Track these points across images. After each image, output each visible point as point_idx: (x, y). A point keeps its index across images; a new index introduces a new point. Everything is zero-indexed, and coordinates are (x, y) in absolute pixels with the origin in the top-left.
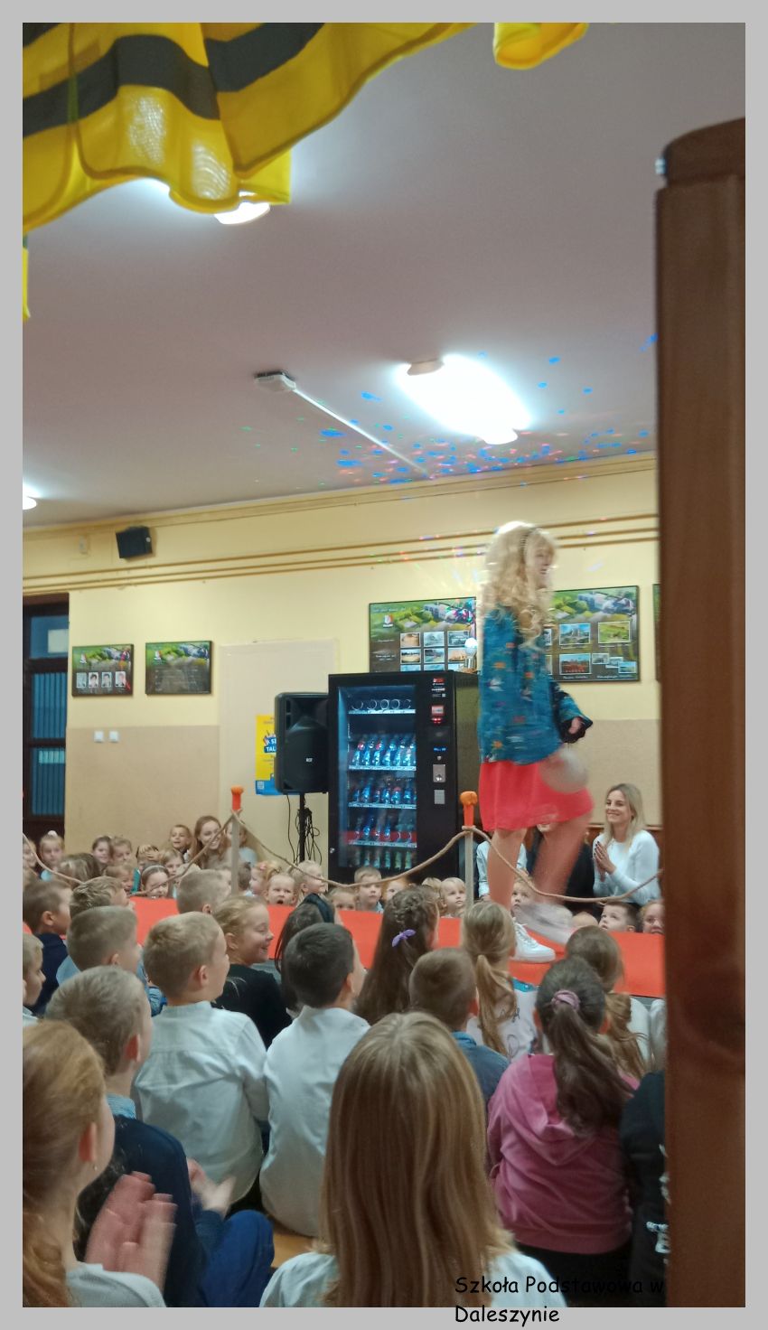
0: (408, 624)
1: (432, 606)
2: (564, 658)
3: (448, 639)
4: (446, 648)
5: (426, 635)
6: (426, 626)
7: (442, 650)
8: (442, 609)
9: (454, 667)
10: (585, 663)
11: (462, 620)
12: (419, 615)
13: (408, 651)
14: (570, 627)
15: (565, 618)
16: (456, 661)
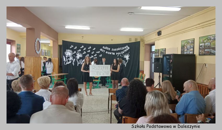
0: (186, 44)
1: (188, 40)
2: (206, 50)
3: (190, 47)
4: (190, 48)
5: (188, 46)
6: (188, 44)
8: (190, 41)
9: (191, 52)
10: (208, 51)
11: (192, 43)
12: (187, 42)
13: (186, 49)
14: (206, 44)
15: (206, 42)
16: (191, 51)
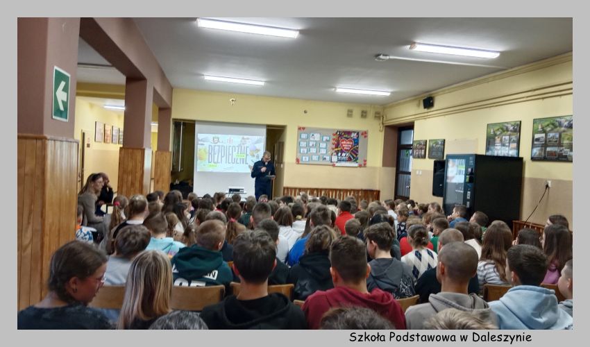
0: (498, 133)
1: (506, 125)
2: (549, 149)
3: (510, 140)
4: (509, 143)
5: (504, 137)
6: (504, 133)
7: (507, 144)
8: (509, 126)
10: (555, 152)
11: (515, 131)
12: (502, 129)
14: (551, 135)
15: (550, 130)
16: (512, 149)
